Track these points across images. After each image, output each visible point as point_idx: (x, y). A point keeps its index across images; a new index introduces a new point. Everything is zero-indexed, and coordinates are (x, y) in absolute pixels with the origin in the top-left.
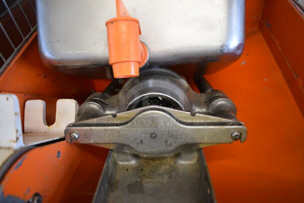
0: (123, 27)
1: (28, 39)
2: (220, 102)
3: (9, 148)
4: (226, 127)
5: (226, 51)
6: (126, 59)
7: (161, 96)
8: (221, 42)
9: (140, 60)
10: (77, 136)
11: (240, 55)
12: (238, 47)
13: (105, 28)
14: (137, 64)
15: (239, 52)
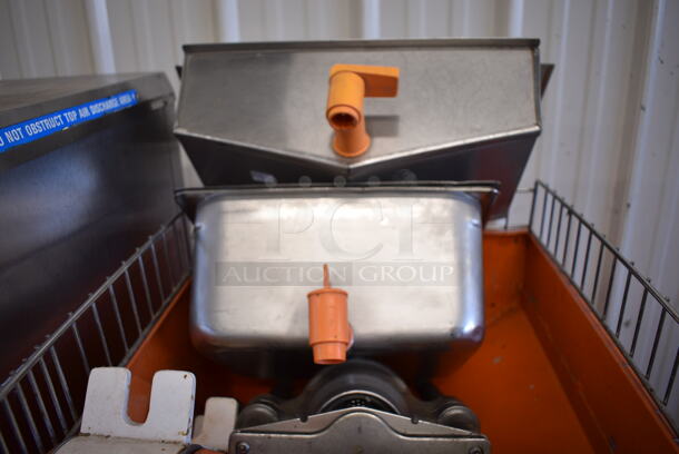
0: (331, 300)
1: (169, 304)
2: (455, 411)
3: (175, 443)
4: (462, 440)
5: (458, 335)
6: (332, 339)
7: (370, 396)
8: (451, 323)
9: (347, 341)
10: (248, 447)
11: (480, 343)
12: (476, 331)
13: (306, 300)
14: (343, 346)
15: (478, 338)
